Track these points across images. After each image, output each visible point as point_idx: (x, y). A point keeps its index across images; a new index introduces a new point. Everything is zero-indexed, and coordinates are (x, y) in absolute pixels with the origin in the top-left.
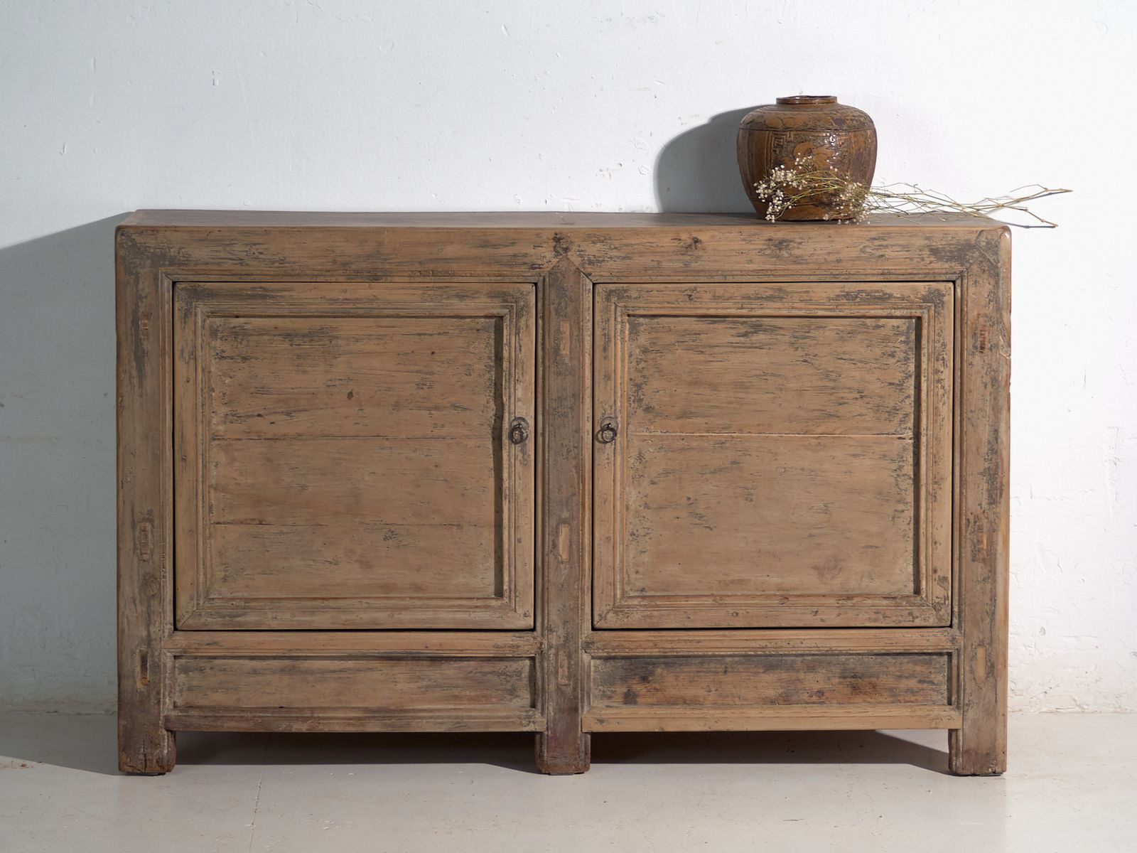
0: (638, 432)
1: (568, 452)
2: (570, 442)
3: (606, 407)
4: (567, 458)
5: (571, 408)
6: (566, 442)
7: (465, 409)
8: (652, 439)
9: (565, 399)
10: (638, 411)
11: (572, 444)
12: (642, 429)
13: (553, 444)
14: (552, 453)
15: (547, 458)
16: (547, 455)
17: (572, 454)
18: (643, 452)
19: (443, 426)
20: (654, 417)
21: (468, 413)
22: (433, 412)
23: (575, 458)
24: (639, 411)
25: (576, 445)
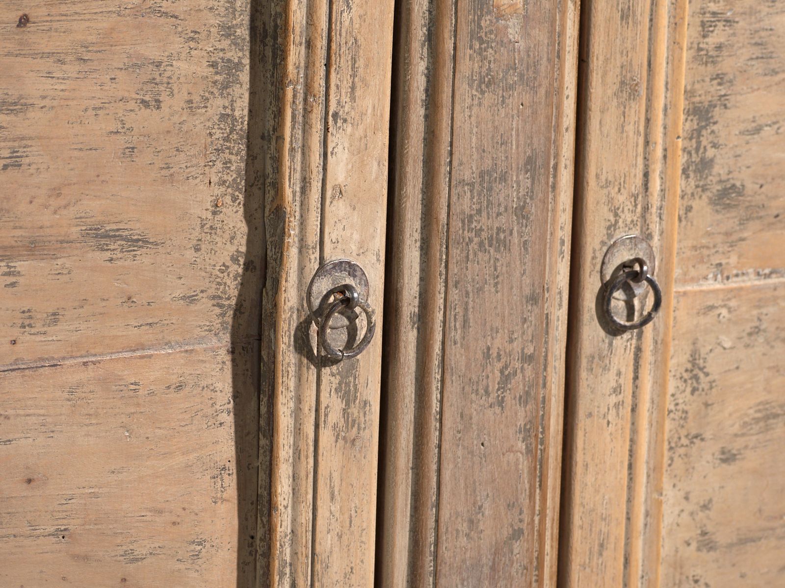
0: (693, 280)
1: (506, 379)
2: (511, 341)
3: (621, 199)
4: (501, 402)
5: (521, 212)
6: (498, 343)
7: (137, 243)
8: (733, 303)
9: (503, 178)
10: (696, 204)
11: (517, 346)
12: (703, 269)
13: (456, 355)
14: (453, 388)
15: (435, 406)
16: (435, 396)
17: (518, 384)
18: (703, 351)
19: (55, 317)
20: (743, 222)
21: (145, 258)
22: (20, 265)
23: (524, 399)
24: (701, 205)
25: (530, 350)
